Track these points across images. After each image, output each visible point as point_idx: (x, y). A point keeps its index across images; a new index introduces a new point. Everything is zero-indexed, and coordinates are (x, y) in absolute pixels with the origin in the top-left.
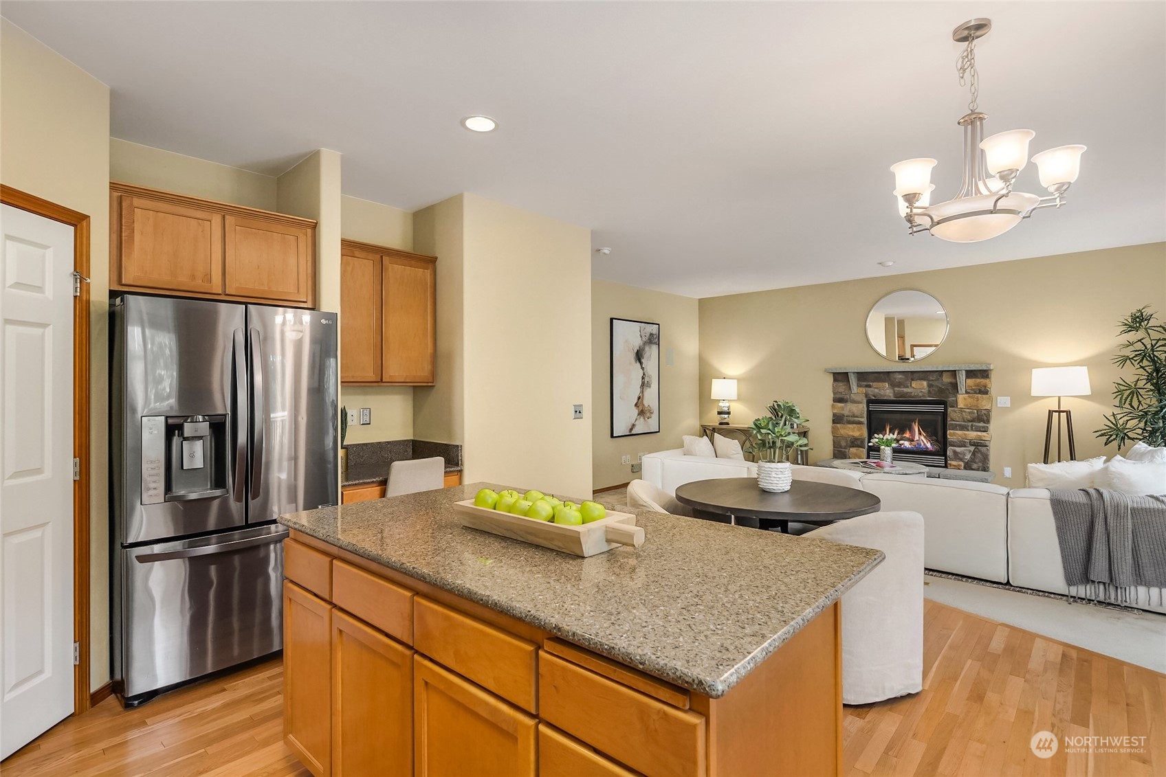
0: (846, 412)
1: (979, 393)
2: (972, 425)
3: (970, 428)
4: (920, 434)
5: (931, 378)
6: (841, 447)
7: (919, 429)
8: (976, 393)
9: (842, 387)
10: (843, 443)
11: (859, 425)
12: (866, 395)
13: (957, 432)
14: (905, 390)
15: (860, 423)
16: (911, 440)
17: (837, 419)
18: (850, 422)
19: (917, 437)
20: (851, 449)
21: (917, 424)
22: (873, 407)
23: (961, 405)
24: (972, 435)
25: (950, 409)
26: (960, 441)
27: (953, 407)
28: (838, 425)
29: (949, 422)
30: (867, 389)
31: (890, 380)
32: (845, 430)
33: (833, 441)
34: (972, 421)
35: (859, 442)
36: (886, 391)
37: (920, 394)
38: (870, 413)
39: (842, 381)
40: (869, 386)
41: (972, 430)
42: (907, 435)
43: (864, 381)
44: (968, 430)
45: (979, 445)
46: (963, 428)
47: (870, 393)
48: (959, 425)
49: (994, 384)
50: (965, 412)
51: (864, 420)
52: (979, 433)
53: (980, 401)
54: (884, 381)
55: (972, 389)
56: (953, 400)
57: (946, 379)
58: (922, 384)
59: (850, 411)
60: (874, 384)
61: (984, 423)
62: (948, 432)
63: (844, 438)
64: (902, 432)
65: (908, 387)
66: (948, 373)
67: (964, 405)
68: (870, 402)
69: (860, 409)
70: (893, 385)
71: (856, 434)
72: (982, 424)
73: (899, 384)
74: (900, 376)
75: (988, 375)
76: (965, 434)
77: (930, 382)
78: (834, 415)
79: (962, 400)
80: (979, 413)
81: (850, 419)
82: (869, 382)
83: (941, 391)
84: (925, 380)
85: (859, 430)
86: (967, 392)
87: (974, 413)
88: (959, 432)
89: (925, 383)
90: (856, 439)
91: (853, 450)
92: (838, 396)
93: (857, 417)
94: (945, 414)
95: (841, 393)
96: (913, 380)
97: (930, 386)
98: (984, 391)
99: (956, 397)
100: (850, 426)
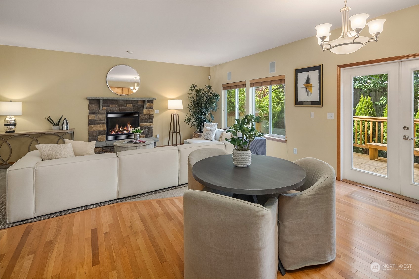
0: (96, 119)
1: (150, 109)
2: (148, 121)
3: (147, 122)
4: (130, 127)
5: (134, 103)
6: (93, 136)
7: (130, 126)
8: (149, 109)
9: (94, 107)
10: (95, 134)
11: (103, 125)
12: (107, 110)
13: (143, 124)
14: (124, 108)
15: (104, 123)
16: (127, 130)
17: (91, 123)
18: (98, 124)
19: (129, 129)
20: (99, 136)
21: (129, 124)
22: (110, 116)
23: (145, 113)
24: (148, 124)
25: (140, 115)
26: (144, 127)
27: (142, 114)
28: (92, 126)
29: (140, 120)
30: (107, 107)
31: (118, 103)
32: (96, 128)
33: (89, 133)
34: (148, 119)
35: (103, 133)
36: (115, 108)
37: (130, 109)
38: (108, 118)
39: (94, 104)
40: (108, 106)
41: (148, 122)
42: (126, 128)
43: (105, 104)
44: (147, 123)
45: (150, 128)
46: (145, 122)
47: (109, 109)
48: (144, 121)
49: (155, 105)
50: (146, 116)
51: (105, 122)
52: (150, 123)
53: (151, 112)
54: (115, 104)
55: (148, 107)
56: (142, 112)
57: (140, 103)
58: (131, 105)
59: (98, 118)
60: (111, 105)
61: (152, 119)
62: (140, 124)
63: (95, 131)
64: (123, 127)
65: (125, 106)
66: (140, 101)
67: (146, 113)
68: (108, 113)
69: (103, 117)
70: (118, 106)
71: (102, 129)
72: (151, 120)
73: (122, 105)
74: (122, 102)
75: (153, 102)
76: (146, 124)
77: (134, 105)
78: (89, 121)
79: (145, 111)
80: (150, 116)
81: (99, 122)
82: (108, 104)
83: (138, 108)
84: (131, 103)
85: (103, 127)
86: (146, 108)
87: (149, 116)
88: (144, 124)
89: (132, 105)
90: (101, 131)
91: (100, 137)
92: (92, 111)
93: (102, 121)
94: (138, 117)
95: (94, 110)
96: (127, 103)
97: (133, 106)
98: (152, 108)
99: (143, 110)
100: (99, 125)
